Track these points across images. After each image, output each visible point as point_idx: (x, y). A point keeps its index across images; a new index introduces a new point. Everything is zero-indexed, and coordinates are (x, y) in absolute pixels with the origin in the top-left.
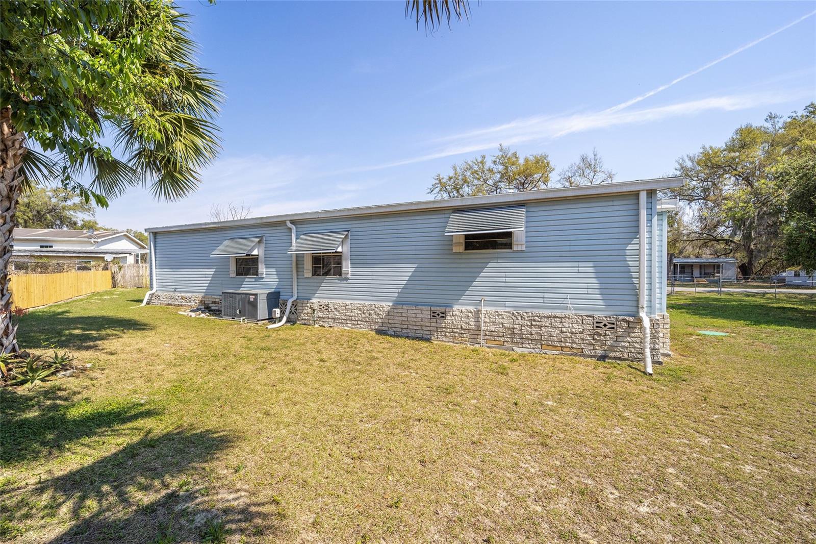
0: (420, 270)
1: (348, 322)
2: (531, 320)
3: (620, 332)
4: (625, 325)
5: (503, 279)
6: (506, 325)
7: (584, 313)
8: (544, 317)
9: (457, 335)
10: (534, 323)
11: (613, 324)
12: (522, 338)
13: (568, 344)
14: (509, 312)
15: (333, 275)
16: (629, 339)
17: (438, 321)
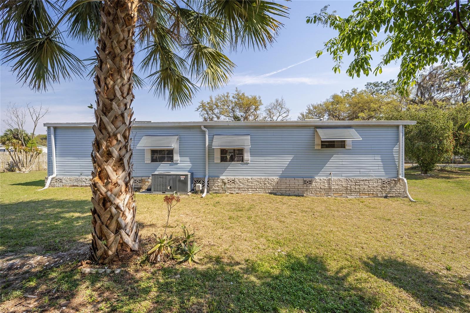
0: (296, 158)
1: (250, 189)
2: (355, 182)
3: (392, 185)
4: (394, 182)
5: (341, 163)
6: (344, 185)
7: (377, 178)
8: (361, 180)
9: (318, 192)
10: (357, 184)
11: (389, 182)
12: (351, 191)
13: (371, 192)
14: (345, 179)
15: (237, 161)
16: (395, 188)
17: (308, 186)
